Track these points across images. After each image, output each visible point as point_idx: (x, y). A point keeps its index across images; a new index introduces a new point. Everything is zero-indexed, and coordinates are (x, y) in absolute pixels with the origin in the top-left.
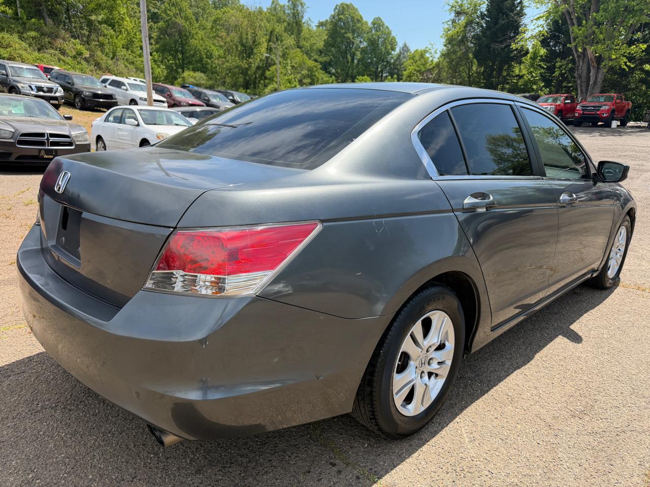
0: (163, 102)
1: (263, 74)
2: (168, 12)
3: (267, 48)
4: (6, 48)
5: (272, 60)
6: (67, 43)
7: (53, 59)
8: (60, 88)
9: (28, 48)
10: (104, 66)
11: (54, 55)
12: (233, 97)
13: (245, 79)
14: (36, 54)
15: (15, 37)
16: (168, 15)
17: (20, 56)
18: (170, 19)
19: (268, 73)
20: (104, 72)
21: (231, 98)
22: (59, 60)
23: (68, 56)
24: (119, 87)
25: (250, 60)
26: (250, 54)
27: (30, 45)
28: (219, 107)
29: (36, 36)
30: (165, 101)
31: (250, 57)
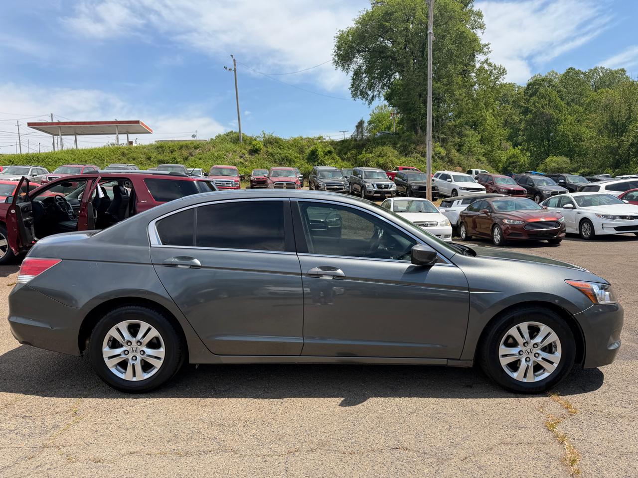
0: (481, 190)
2: (537, 104)
7: (415, 161)
8: (394, 185)
9: (399, 155)
10: (456, 162)
11: (416, 158)
12: (565, 180)
13: (614, 158)
14: (404, 159)
15: (391, 148)
16: (536, 107)
17: (392, 161)
18: (538, 110)
20: (455, 167)
21: (562, 181)
22: (420, 161)
24: (446, 180)
25: (623, 138)
26: (623, 132)
27: (401, 153)
28: (543, 190)
29: (406, 145)
30: (484, 189)
31: (622, 136)
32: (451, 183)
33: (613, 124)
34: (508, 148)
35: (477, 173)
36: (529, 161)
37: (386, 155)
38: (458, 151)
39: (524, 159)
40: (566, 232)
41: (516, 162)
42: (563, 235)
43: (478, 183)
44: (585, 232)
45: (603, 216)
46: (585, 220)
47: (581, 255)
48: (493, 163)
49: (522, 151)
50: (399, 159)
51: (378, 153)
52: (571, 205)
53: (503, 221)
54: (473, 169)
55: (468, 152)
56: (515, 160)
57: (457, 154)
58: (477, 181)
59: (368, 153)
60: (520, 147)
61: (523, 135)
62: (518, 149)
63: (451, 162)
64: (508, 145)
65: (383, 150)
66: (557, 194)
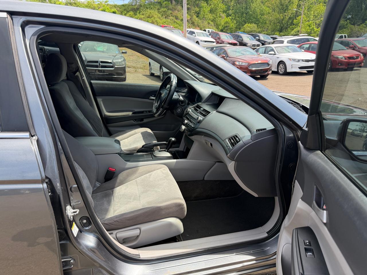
0: (213, 42)
1: (292, 22)
3: (298, 5)
4: (151, 18)
5: (300, 12)
6: (179, 13)
7: (172, 22)
9: (161, 17)
10: (196, 24)
11: (172, 20)
12: (259, 37)
14: (164, 20)
15: (156, 12)
17: (156, 21)
19: (295, 21)
20: (196, 27)
21: (258, 38)
22: (174, 22)
23: (179, 20)
24: (192, 35)
25: (285, 14)
26: (286, 10)
27: (162, 15)
28: (248, 44)
29: (165, 10)
30: (215, 42)
31: (285, 12)
32: (196, 37)
33: (282, 5)
34: (224, 17)
35: (209, 31)
36: (235, 27)
37: (152, 16)
38: (197, 17)
39: (233, 25)
40: (272, 70)
41: (228, 26)
42: (271, 72)
43: (211, 37)
44: (280, 70)
45: (292, 59)
46: (281, 62)
47: (285, 86)
48: (217, 26)
49: (231, 19)
50: (161, 20)
51: (148, 15)
52: (273, 53)
53: (235, 63)
54: (206, 28)
55: (203, 18)
56: (228, 25)
57: (197, 19)
58: (210, 36)
59: (141, 15)
60: (230, 17)
61: (233, 10)
62: (229, 18)
63: (193, 23)
64: (224, 15)
65: (150, 13)
66: (255, 46)
